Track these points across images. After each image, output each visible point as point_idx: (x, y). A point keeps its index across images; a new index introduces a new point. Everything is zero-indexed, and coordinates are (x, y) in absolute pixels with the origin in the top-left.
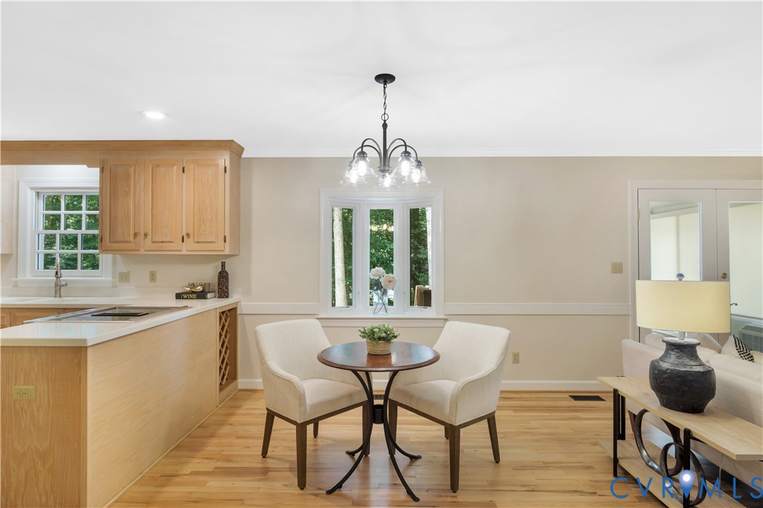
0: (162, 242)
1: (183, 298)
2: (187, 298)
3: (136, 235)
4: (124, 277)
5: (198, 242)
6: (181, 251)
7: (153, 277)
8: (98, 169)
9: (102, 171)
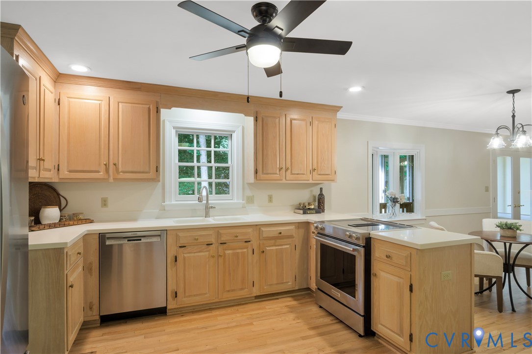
0: (298, 174)
1: (307, 214)
2: (310, 213)
3: (280, 169)
4: (250, 200)
5: (320, 174)
6: (308, 180)
7: (270, 199)
8: (253, 118)
9: (256, 120)
